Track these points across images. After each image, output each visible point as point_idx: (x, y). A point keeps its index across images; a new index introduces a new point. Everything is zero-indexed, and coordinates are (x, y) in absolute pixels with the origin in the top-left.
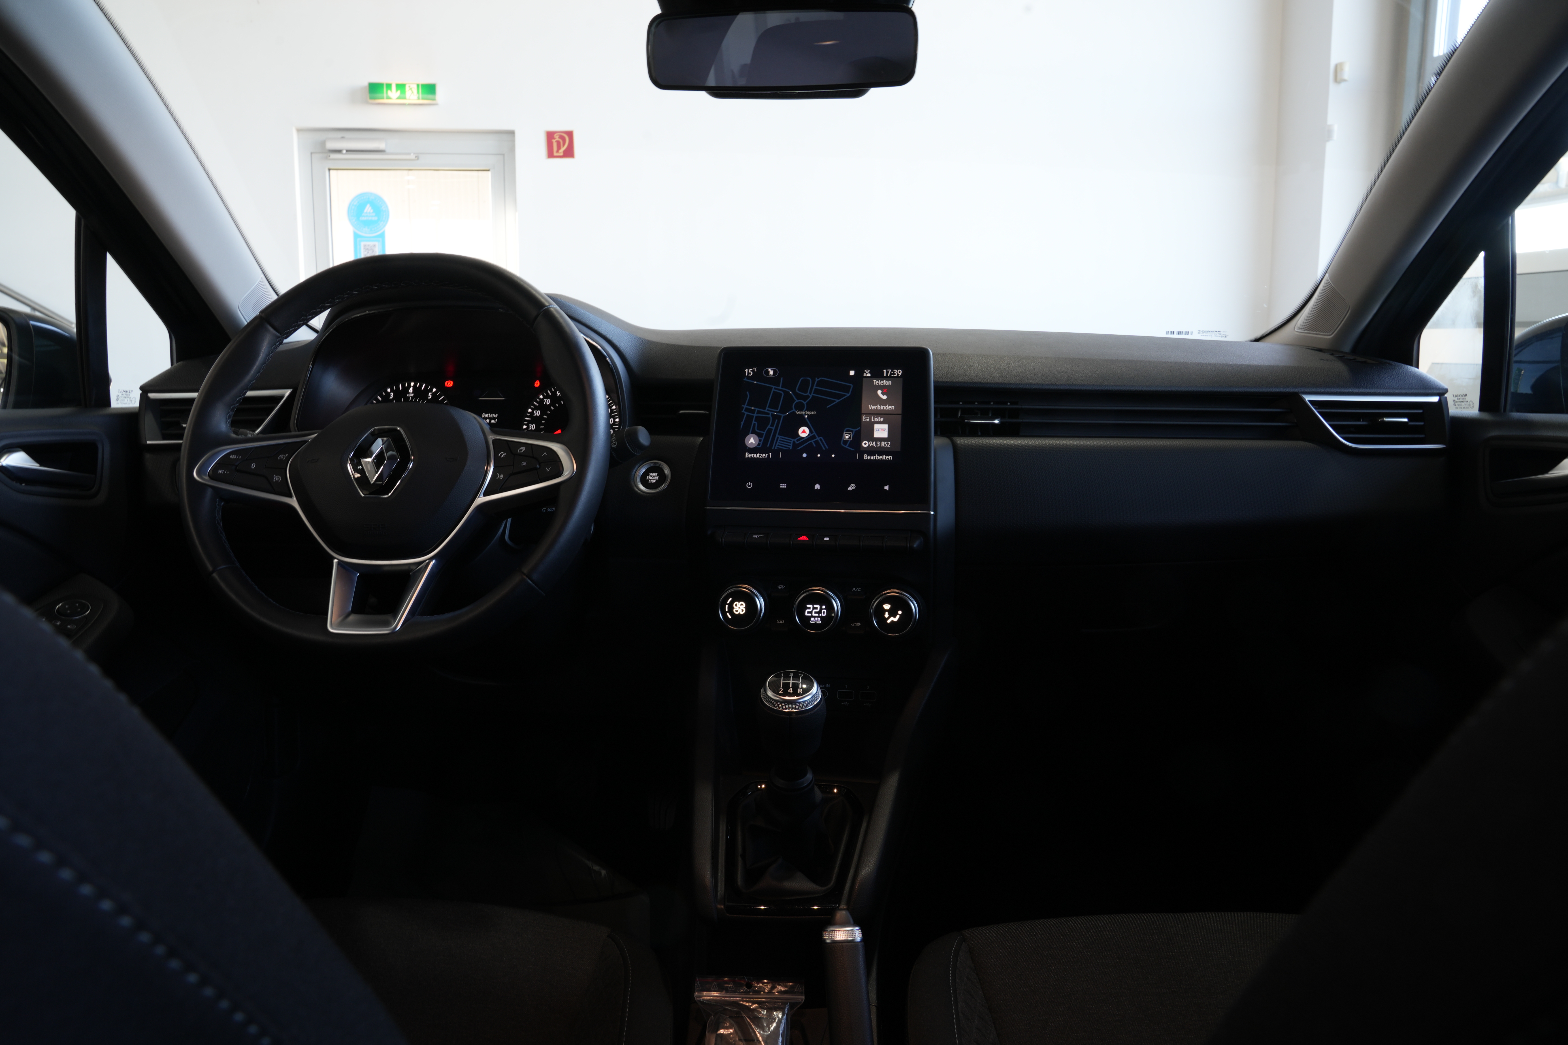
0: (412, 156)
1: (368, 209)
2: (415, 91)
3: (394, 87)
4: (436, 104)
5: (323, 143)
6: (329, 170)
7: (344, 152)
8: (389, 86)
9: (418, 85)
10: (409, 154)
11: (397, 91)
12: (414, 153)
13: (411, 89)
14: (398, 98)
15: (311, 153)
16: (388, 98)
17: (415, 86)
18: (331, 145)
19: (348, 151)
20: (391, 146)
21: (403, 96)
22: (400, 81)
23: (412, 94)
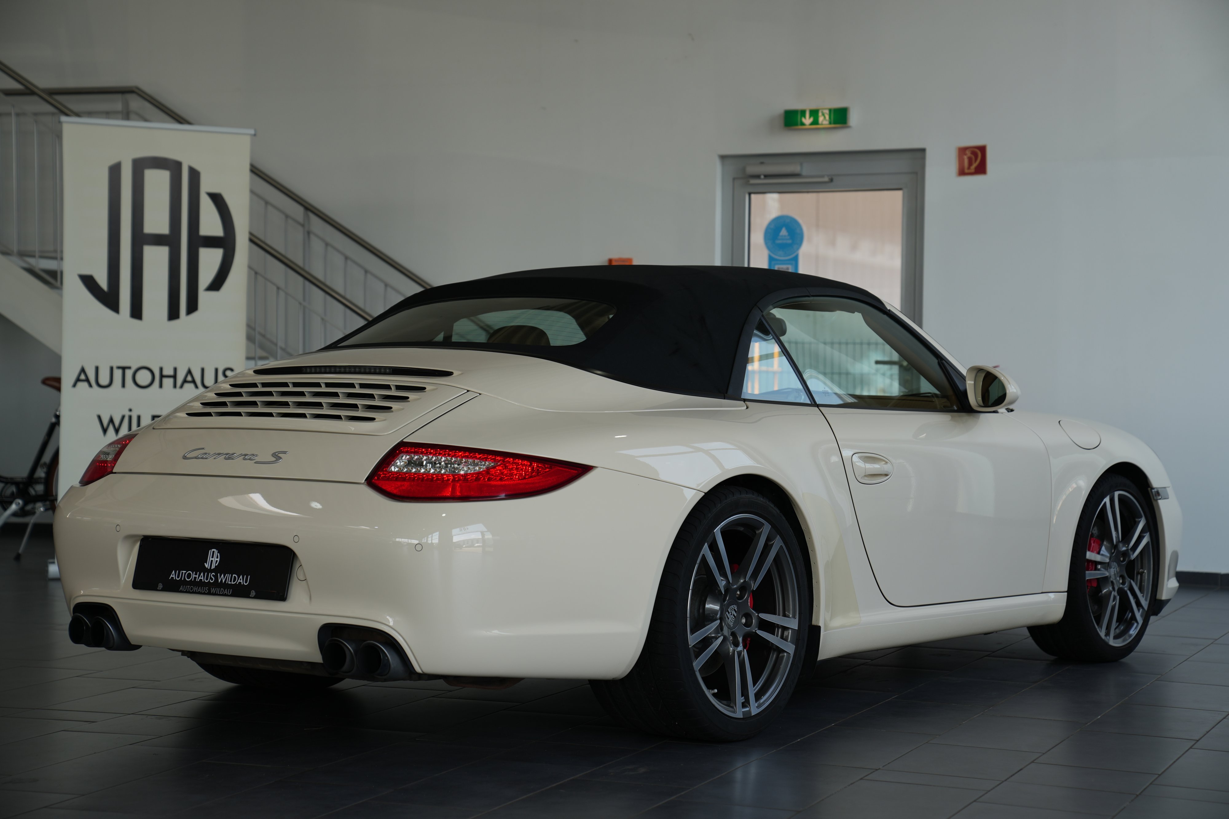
0: (826, 179)
1: (784, 232)
2: (827, 117)
3: (808, 114)
4: (849, 127)
5: (744, 169)
6: (750, 194)
7: (762, 177)
8: (803, 113)
9: (830, 110)
10: (823, 176)
11: (810, 117)
12: (828, 176)
13: (823, 115)
14: (812, 124)
15: (734, 179)
16: (803, 124)
17: (827, 112)
18: (752, 169)
19: (766, 176)
20: (807, 169)
21: (816, 122)
22: (813, 107)
23: (824, 120)
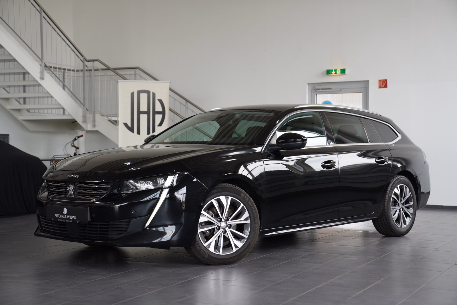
0: (339, 90)
2: (339, 71)
3: (333, 71)
4: (346, 74)
5: (315, 87)
6: (317, 94)
7: (320, 89)
8: (332, 70)
9: (340, 70)
10: (338, 89)
11: (334, 71)
13: (338, 71)
14: (335, 73)
15: (312, 90)
16: (332, 74)
17: (339, 70)
18: (317, 87)
19: (321, 89)
20: (333, 87)
21: (336, 73)
22: (335, 69)
23: (338, 72)
